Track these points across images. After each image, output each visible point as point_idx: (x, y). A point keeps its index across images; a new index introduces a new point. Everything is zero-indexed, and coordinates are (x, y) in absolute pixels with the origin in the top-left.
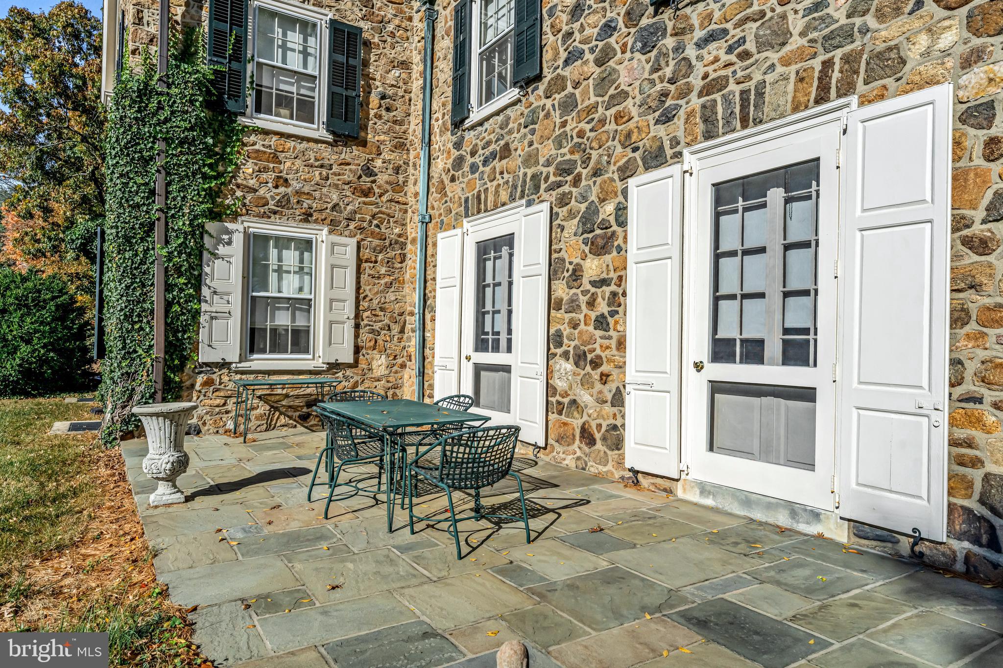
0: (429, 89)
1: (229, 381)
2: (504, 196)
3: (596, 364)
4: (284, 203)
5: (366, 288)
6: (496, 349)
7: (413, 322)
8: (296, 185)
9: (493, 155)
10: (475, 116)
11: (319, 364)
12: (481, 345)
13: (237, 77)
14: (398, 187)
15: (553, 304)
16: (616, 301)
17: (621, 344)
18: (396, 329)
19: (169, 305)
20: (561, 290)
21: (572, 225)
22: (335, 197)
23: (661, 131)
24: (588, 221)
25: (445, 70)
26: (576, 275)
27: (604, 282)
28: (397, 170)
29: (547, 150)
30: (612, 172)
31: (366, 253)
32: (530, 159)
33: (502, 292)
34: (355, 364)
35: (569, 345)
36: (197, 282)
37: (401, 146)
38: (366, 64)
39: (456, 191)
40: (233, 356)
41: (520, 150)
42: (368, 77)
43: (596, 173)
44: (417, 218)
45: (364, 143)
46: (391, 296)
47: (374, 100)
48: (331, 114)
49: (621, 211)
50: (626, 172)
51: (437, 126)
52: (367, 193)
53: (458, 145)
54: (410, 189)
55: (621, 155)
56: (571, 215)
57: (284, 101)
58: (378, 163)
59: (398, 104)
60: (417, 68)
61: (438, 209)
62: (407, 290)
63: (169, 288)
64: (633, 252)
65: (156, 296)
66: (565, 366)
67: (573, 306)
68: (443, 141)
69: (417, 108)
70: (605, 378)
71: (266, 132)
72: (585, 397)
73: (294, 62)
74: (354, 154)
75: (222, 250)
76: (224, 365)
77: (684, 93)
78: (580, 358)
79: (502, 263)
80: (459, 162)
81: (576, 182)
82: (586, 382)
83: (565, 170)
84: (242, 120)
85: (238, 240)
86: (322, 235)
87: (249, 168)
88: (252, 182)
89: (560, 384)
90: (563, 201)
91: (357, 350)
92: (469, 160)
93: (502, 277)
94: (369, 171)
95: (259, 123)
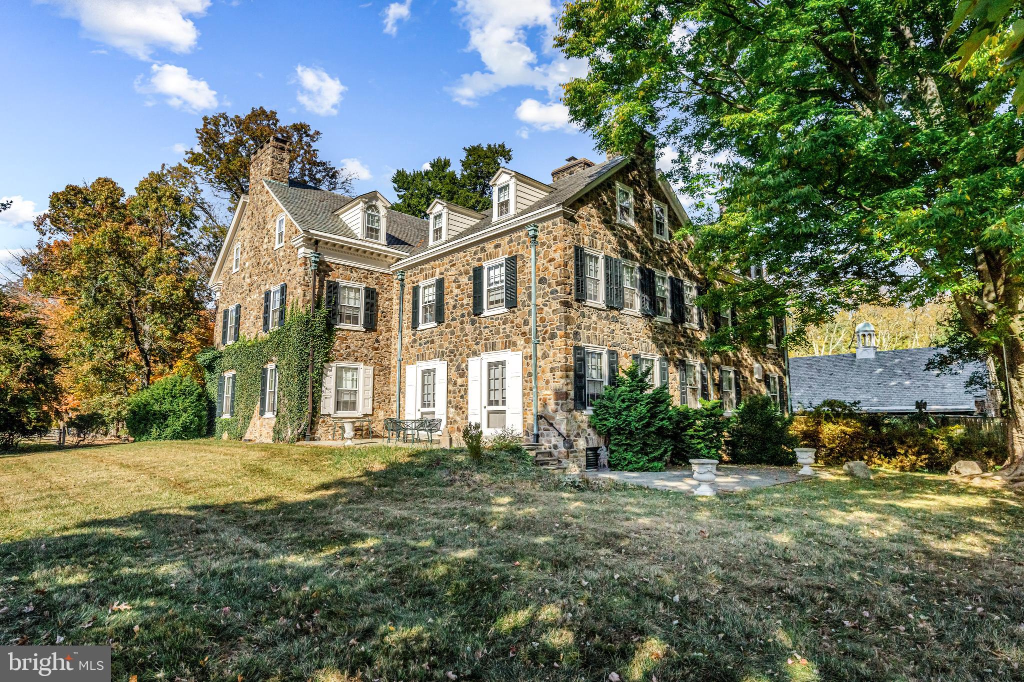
0: (401, 311)
1: (330, 421)
2: (432, 356)
3: (461, 409)
4: (349, 355)
5: (376, 385)
6: (429, 406)
7: (396, 398)
8: (352, 348)
9: (428, 342)
10: (421, 327)
11: (360, 414)
12: (424, 405)
13: (334, 311)
14: (388, 346)
15: (448, 392)
16: (466, 391)
17: (467, 403)
18: (387, 401)
19: (313, 393)
20: (451, 387)
21: (454, 368)
22: (366, 351)
23: (476, 347)
24: (458, 368)
25: (408, 306)
26: (455, 383)
27: (463, 386)
28: (388, 340)
29: (446, 345)
30: (464, 355)
31: (376, 372)
32: (441, 346)
33: (431, 387)
34: (372, 415)
35: (453, 404)
36: (321, 385)
37: (389, 330)
38: (377, 301)
39: (414, 351)
40: (332, 412)
41: (437, 343)
42: (378, 306)
43: (460, 354)
44: (396, 359)
45: (376, 331)
46: (385, 388)
47: (379, 314)
48: (365, 321)
49: (467, 366)
50: (468, 356)
51: (405, 326)
52: (377, 349)
53: (414, 335)
54: (393, 346)
55: (467, 351)
56: (453, 365)
57: (349, 317)
58: (381, 338)
59: (388, 314)
60: (396, 301)
61: (406, 356)
62: (391, 385)
63: (313, 387)
64: (470, 378)
65: (309, 390)
66: (452, 410)
67: (454, 393)
68: (408, 332)
69: (396, 316)
70: (463, 412)
71: (343, 330)
72: (458, 419)
73: (352, 304)
74: (373, 335)
75: (329, 373)
76: (329, 415)
77: (481, 339)
78: (456, 407)
79: (431, 378)
80: (415, 341)
81: (455, 356)
82: (458, 414)
83: (452, 352)
84: (336, 326)
85: (334, 369)
86: (361, 366)
87: (337, 343)
88: (338, 348)
89: (451, 416)
90: (451, 361)
91: (373, 409)
92: (419, 341)
93: (431, 382)
94: (377, 341)
95: (341, 327)
